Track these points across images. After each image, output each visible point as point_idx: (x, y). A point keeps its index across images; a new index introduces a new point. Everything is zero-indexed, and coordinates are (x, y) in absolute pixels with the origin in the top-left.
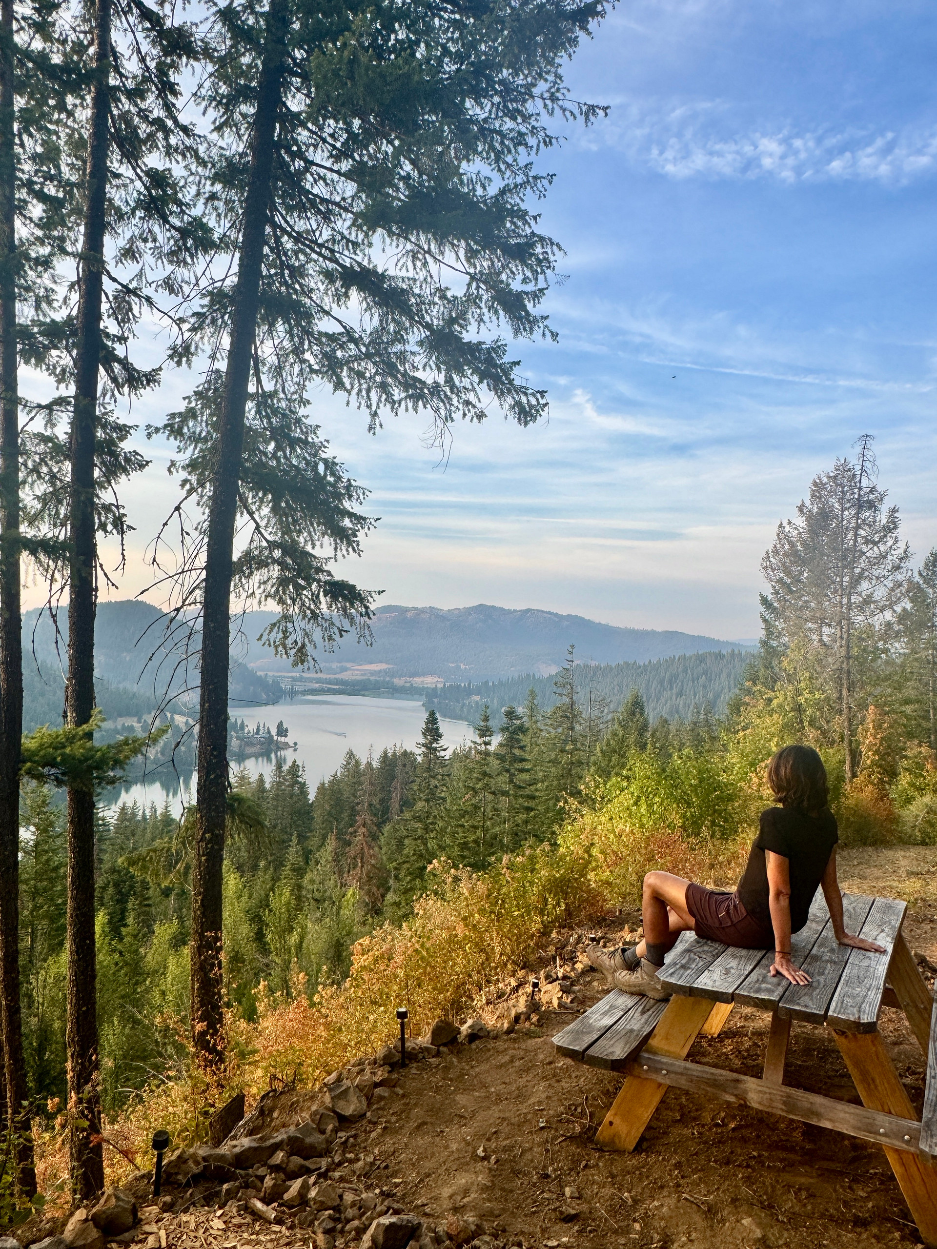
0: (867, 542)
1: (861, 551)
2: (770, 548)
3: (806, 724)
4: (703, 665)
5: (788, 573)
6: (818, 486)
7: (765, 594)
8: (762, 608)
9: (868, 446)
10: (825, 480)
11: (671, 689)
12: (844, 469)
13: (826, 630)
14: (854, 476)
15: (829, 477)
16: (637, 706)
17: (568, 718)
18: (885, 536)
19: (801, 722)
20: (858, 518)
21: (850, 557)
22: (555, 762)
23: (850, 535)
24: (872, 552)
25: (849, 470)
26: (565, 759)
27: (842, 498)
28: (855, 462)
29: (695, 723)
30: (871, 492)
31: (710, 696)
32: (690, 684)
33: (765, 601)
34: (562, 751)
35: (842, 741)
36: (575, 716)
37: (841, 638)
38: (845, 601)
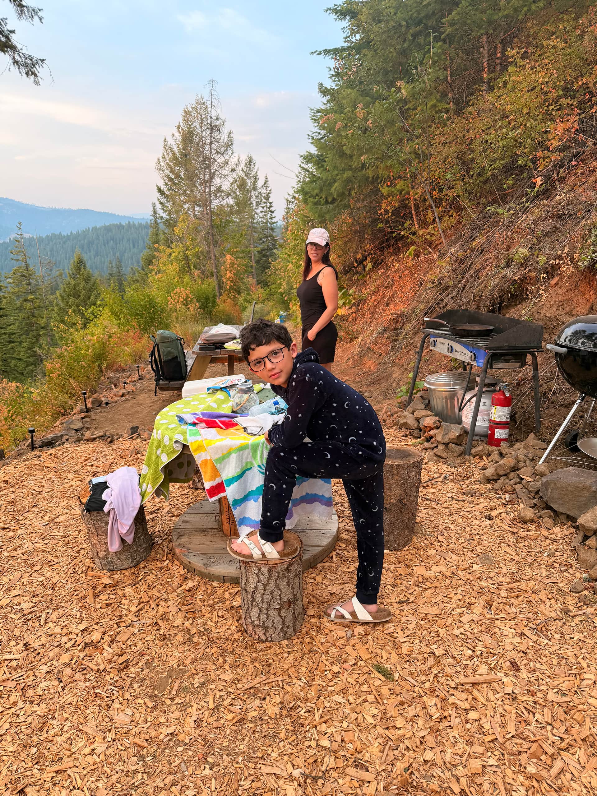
0: (217, 153)
1: (214, 159)
2: (160, 156)
3: (192, 267)
4: (110, 234)
5: (172, 171)
6: (187, 113)
7: (159, 185)
8: (158, 195)
9: (214, 88)
10: (190, 109)
11: (90, 251)
12: (201, 103)
13: (197, 208)
14: (207, 108)
15: (192, 108)
16: (80, 264)
17: (24, 276)
18: (227, 150)
19: (189, 267)
20: (211, 137)
21: (207, 162)
22: (20, 309)
23: (207, 148)
24: (220, 160)
25: (204, 103)
26: (29, 305)
27: (201, 123)
28: (207, 99)
29: (111, 274)
30: (217, 119)
31: (118, 254)
32: (103, 247)
33: (160, 190)
34: (26, 300)
35: (213, 276)
36: (30, 275)
37: (207, 214)
38: (207, 190)
